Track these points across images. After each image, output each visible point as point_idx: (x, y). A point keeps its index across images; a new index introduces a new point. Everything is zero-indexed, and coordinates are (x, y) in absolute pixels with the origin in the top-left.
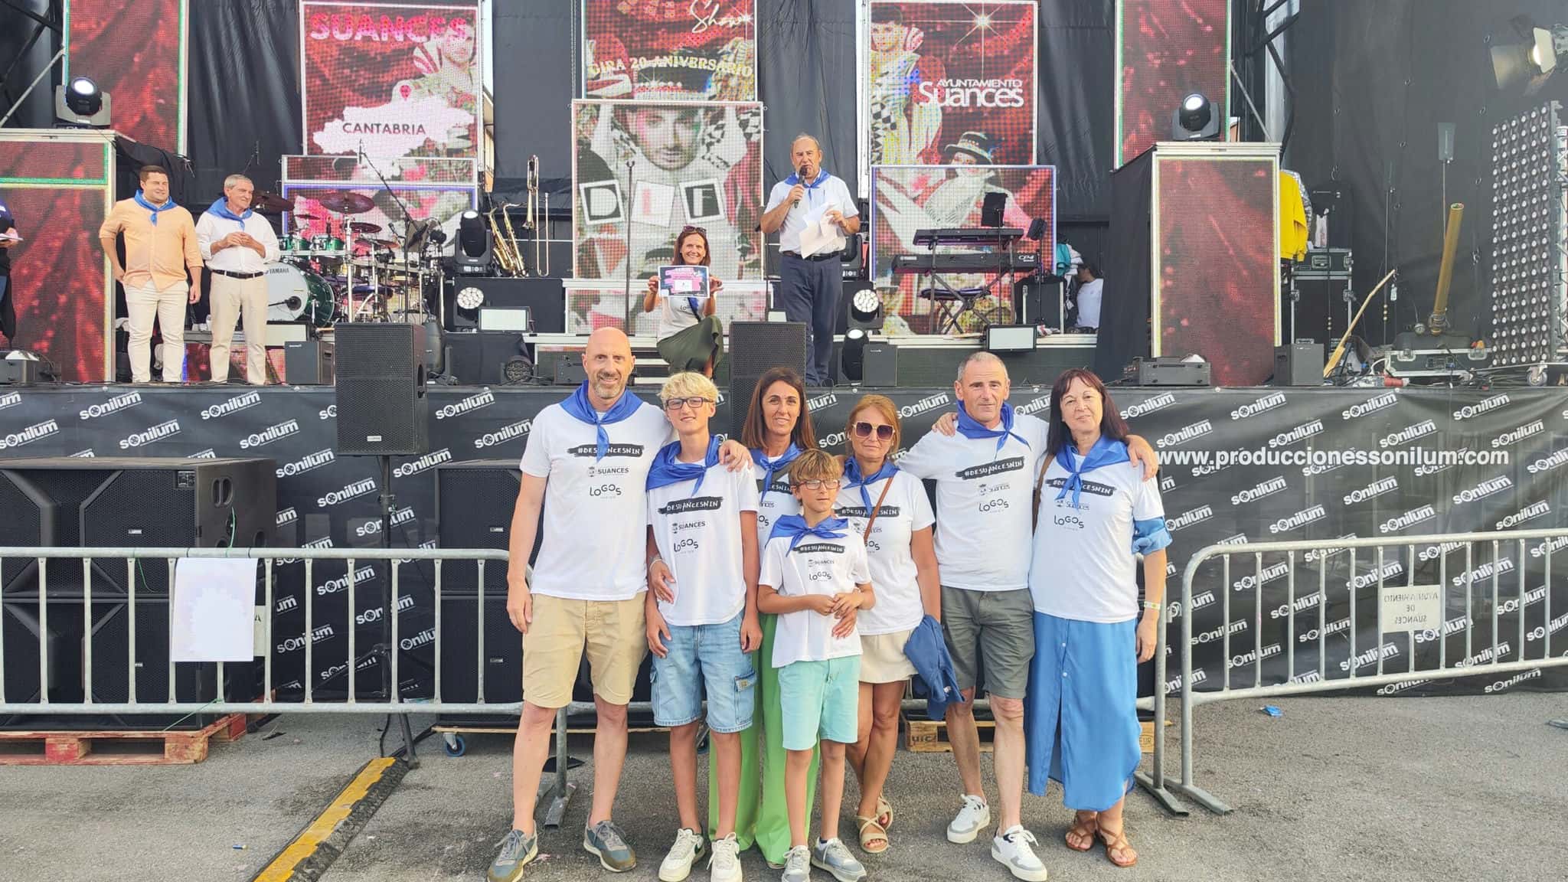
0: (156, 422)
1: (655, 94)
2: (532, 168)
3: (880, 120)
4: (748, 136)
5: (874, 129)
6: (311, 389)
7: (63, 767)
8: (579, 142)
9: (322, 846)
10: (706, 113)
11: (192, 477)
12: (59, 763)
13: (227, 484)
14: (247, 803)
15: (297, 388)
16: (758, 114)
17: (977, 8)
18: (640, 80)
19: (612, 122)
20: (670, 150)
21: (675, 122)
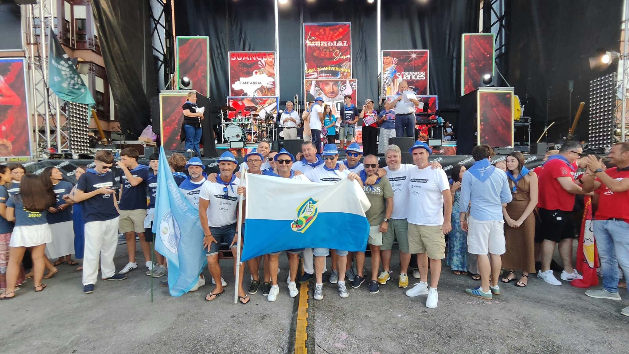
1: (324, 78)
2: (296, 98)
3: (386, 83)
4: (353, 88)
8: (307, 91)
10: (341, 82)
16: (356, 82)
17: (412, 52)
18: (320, 74)
19: (316, 85)
20: (331, 92)
21: (333, 85)
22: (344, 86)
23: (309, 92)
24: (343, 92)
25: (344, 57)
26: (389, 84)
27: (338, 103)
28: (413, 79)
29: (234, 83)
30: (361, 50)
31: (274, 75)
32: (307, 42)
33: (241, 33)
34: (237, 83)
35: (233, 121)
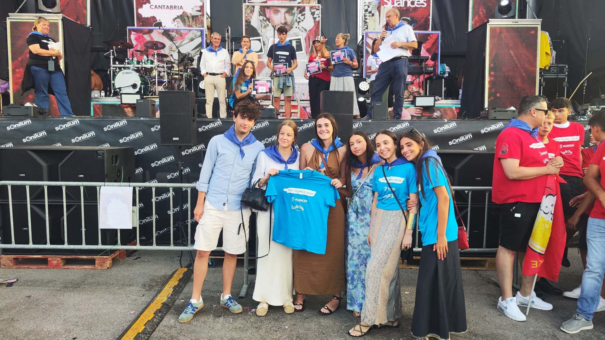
0: (86, 132)
1: (276, 1)
2: (228, 32)
3: (367, 12)
4: (315, 18)
5: (365, 16)
6: (147, 119)
7: (55, 270)
8: (246, 21)
9: (164, 304)
10: (297, 9)
11: (103, 154)
12: (54, 268)
13: (116, 157)
14: (130, 285)
15: (142, 118)
16: (319, 9)
19: (259, 13)
20: (283, 24)
21: (285, 13)
22: (302, 15)
23: (250, 22)
24: (300, 23)
26: (373, 12)
27: (293, 41)
28: (408, 6)
29: (141, 7)
34: (146, 6)
35: (128, 64)
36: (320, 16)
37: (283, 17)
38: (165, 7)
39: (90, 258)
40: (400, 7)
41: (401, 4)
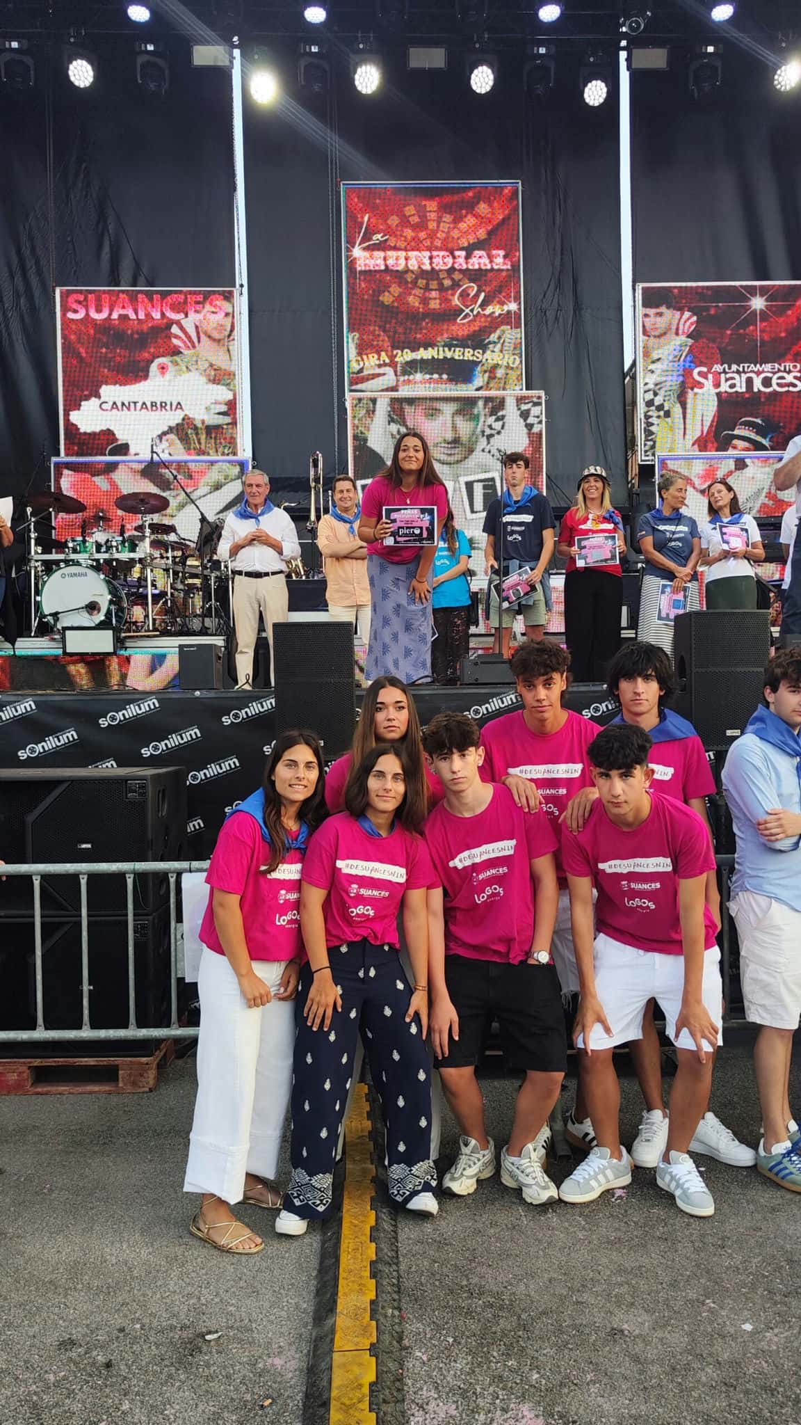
1: (420, 386)
2: (316, 466)
3: (653, 408)
4: (530, 427)
5: (647, 417)
6: (212, 694)
7: (12, 1098)
8: (355, 437)
10: (485, 405)
11: (143, 787)
12: (9, 1093)
13: (164, 794)
15: (197, 693)
16: (540, 404)
17: (752, 291)
18: (404, 373)
19: (389, 416)
20: (448, 443)
21: (454, 415)
22: (497, 420)
23: (366, 440)
24: (492, 440)
25: (495, 309)
26: (666, 408)
27: (475, 484)
28: (755, 390)
29: (78, 407)
30: (559, 284)
31: (231, 375)
32: (357, 252)
33: (102, 217)
34: (90, 406)
35: (75, 551)
36: (544, 420)
37: (449, 424)
38: (139, 405)
39: (105, 1063)
40: (737, 392)
41: (738, 384)
